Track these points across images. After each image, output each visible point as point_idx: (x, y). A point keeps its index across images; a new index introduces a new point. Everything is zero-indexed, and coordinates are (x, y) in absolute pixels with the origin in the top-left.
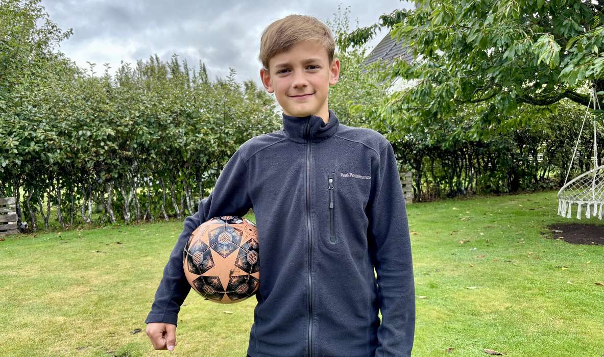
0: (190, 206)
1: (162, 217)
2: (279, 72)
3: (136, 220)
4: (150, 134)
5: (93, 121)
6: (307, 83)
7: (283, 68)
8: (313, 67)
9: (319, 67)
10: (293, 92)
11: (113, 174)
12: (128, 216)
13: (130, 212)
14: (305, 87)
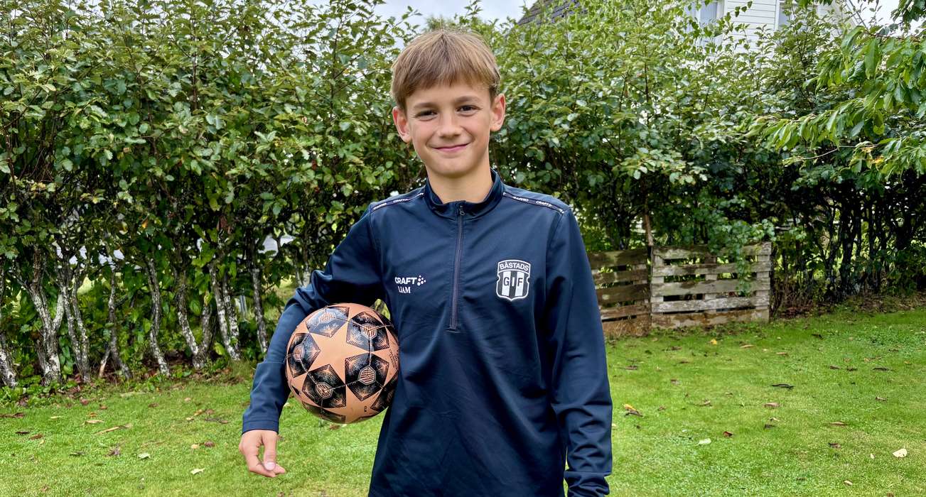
0: (229, 333)
1: (152, 366)
2: (419, 115)
3: (76, 376)
4: (115, 128)
6: (459, 131)
7: (426, 109)
8: (467, 108)
9: (476, 108)
10: (437, 141)
12: (54, 366)
13: (59, 351)
14: (456, 136)
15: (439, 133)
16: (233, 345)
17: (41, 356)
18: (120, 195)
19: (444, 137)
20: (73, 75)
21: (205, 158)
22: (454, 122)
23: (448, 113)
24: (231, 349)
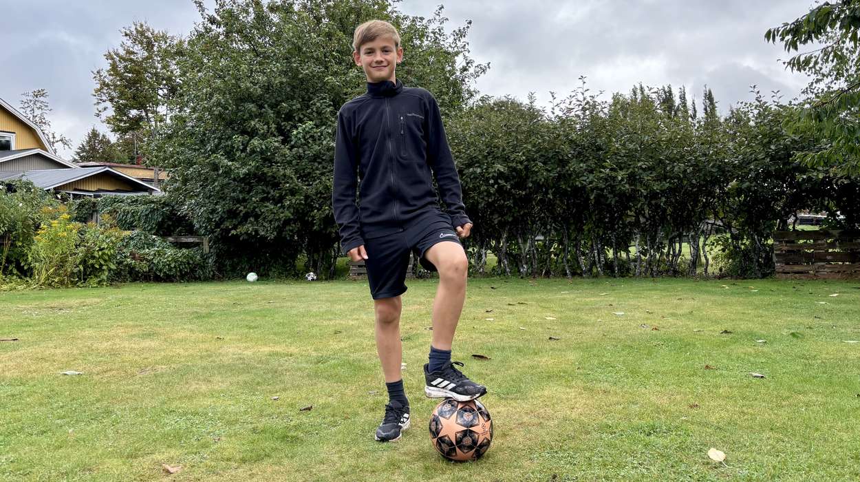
0: (600, 262)
1: (565, 274)
2: (366, 53)
3: (533, 274)
4: (547, 170)
5: (486, 157)
6: (383, 60)
7: (369, 51)
8: (387, 51)
9: (391, 51)
10: (374, 65)
11: (506, 218)
12: (524, 268)
13: (526, 263)
14: (382, 62)
15: (375, 61)
16: (600, 267)
17: (520, 264)
18: (549, 196)
19: (377, 62)
20: (534, 152)
21: (583, 180)
22: (381, 56)
23: (378, 53)
24: (599, 269)
